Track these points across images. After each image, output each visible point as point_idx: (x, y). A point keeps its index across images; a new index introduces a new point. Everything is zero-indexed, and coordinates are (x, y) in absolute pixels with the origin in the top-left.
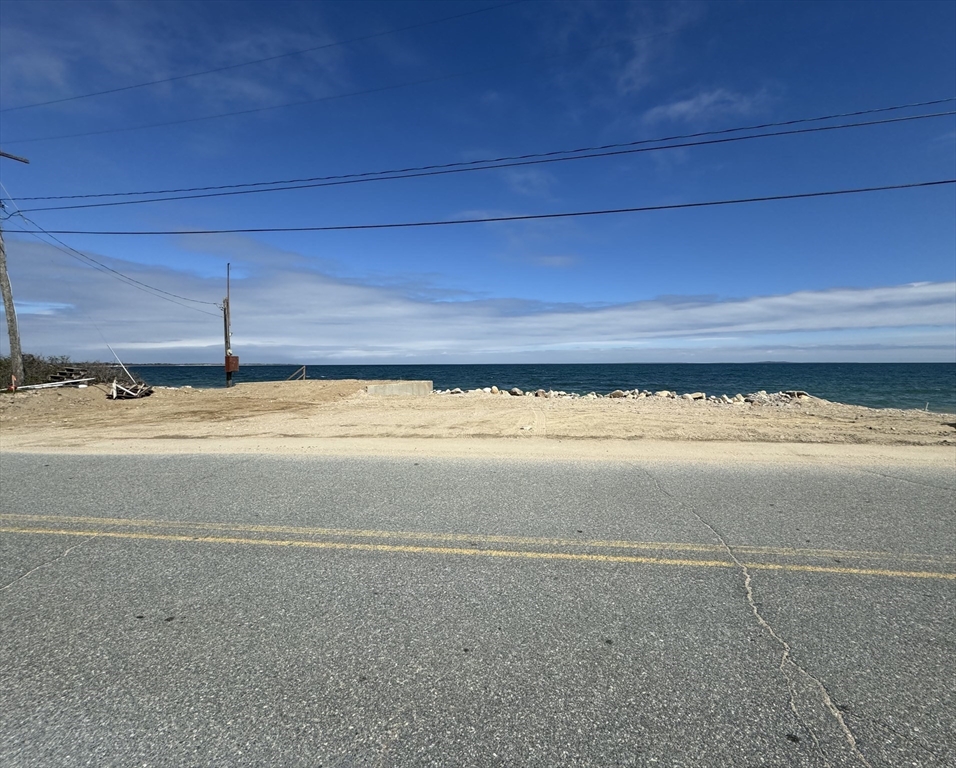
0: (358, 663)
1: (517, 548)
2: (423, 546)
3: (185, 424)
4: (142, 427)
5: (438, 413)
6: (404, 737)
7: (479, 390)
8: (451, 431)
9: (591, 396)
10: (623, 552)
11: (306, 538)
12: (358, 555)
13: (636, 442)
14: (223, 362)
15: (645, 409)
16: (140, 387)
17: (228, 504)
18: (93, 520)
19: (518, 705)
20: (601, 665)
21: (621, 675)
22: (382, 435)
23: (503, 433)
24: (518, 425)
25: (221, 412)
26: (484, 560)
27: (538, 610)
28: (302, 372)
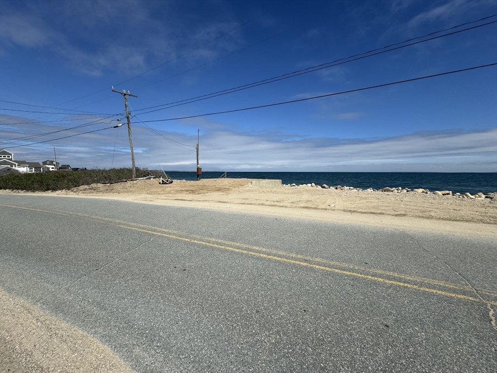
0: (255, 304)
1: (329, 266)
2: (281, 257)
3: (184, 195)
4: (170, 195)
5: (285, 196)
6: (278, 342)
7: (305, 185)
8: (292, 204)
9: (370, 190)
10: (394, 279)
11: (231, 246)
12: (253, 257)
13: (401, 218)
14: (196, 170)
15: (406, 199)
16: (169, 180)
17: (201, 228)
18: (158, 229)
19: (333, 344)
20: (382, 337)
21: (396, 346)
22: (259, 204)
23: (319, 207)
24: (327, 203)
25: (196, 191)
26: (312, 269)
27: (343, 300)
28: (225, 175)
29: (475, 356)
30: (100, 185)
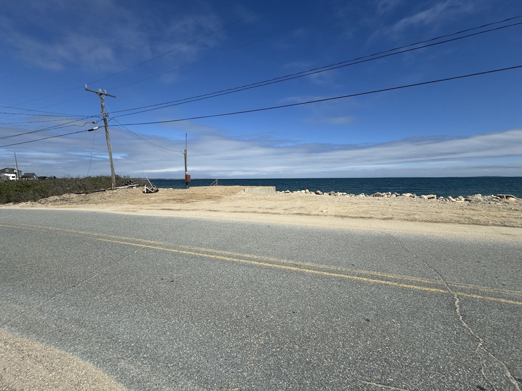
0: (245, 310)
1: (319, 270)
2: (272, 264)
3: (171, 204)
4: (156, 205)
5: (278, 203)
6: (266, 343)
7: (299, 191)
8: (285, 211)
9: (362, 196)
10: (378, 278)
11: (222, 255)
12: (244, 265)
13: (388, 221)
14: (184, 178)
16: (154, 188)
17: (190, 238)
18: (143, 241)
19: (319, 341)
20: (363, 330)
21: (375, 337)
22: (252, 212)
23: (312, 213)
24: (320, 210)
25: (184, 199)
26: (302, 274)
27: (330, 300)
28: (216, 182)
29: (439, 339)
30: (73, 195)
